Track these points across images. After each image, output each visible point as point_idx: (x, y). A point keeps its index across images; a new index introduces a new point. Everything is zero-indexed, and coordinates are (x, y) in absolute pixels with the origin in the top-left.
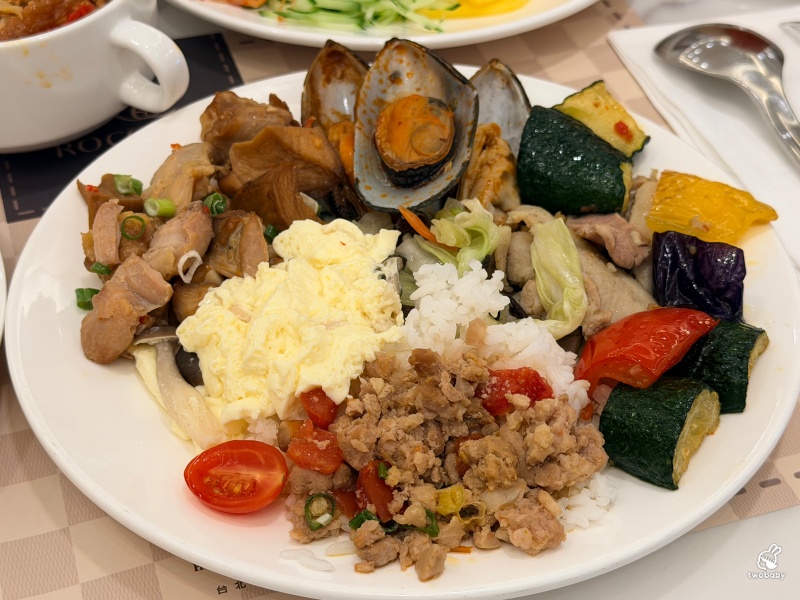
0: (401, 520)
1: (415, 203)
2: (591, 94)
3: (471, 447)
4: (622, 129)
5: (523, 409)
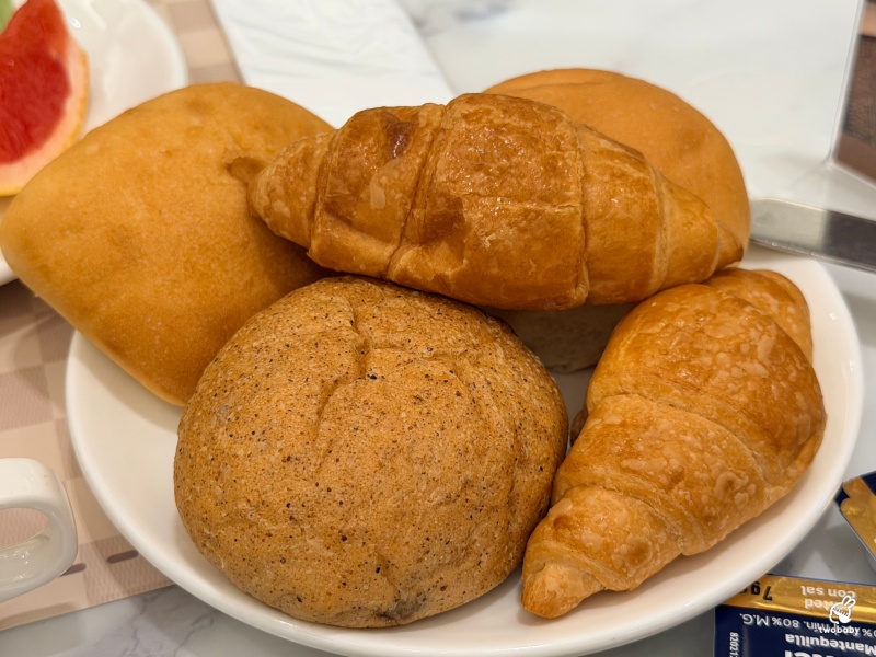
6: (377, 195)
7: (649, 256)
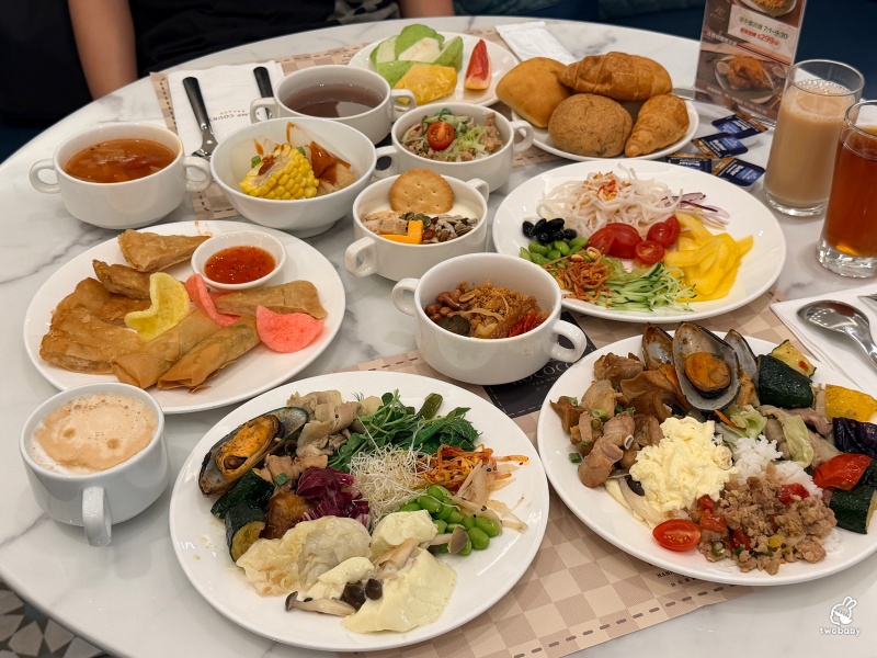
0: (757, 550)
1: (719, 407)
2: (784, 348)
3: (780, 519)
4: (802, 364)
5: (798, 502)
6: (592, 73)
7: (651, 86)
